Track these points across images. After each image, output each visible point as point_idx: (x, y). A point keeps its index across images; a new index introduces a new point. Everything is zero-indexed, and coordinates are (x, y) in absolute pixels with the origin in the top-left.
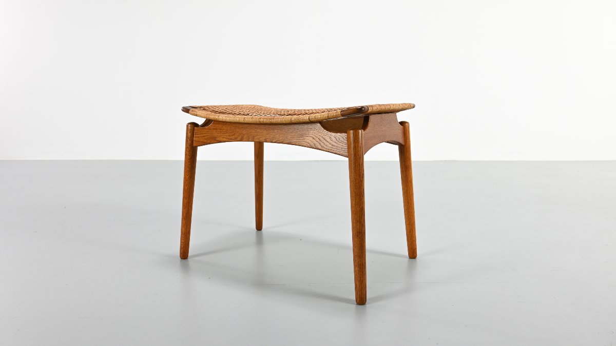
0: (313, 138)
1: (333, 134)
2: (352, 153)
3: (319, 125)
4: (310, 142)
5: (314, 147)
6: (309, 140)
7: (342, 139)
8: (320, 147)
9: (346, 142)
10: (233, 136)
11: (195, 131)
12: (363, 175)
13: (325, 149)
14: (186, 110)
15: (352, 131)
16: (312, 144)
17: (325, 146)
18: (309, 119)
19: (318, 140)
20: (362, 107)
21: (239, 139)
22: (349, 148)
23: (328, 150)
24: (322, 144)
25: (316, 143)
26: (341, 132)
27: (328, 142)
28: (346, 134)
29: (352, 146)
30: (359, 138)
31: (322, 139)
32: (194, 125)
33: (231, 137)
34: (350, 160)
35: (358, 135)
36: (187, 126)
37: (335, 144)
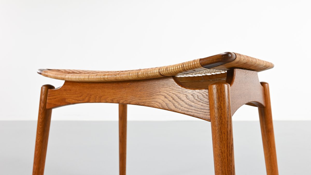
0: (166, 97)
1: (190, 91)
2: (216, 115)
3: (172, 80)
4: (161, 101)
5: (166, 107)
6: (160, 99)
7: (201, 97)
8: (173, 108)
9: (208, 101)
10: (81, 97)
11: (48, 93)
12: (232, 145)
13: (180, 111)
14: (42, 72)
15: (214, 86)
16: (164, 104)
17: (180, 107)
18: (159, 73)
19: (171, 99)
20: (229, 53)
21: (86, 100)
22: (211, 108)
23: (183, 112)
24: (176, 104)
25: (168, 102)
26: (200, 88)
27: (183, 101)
28: (207, 91)
29: (216, 105)
30: (224, 95)
31: (176, 98)
32: (49, 87)
33: (80, 98)
34: (213, 125)
35: (224, 91)
36: (42, 88)
37: (193, 104)
